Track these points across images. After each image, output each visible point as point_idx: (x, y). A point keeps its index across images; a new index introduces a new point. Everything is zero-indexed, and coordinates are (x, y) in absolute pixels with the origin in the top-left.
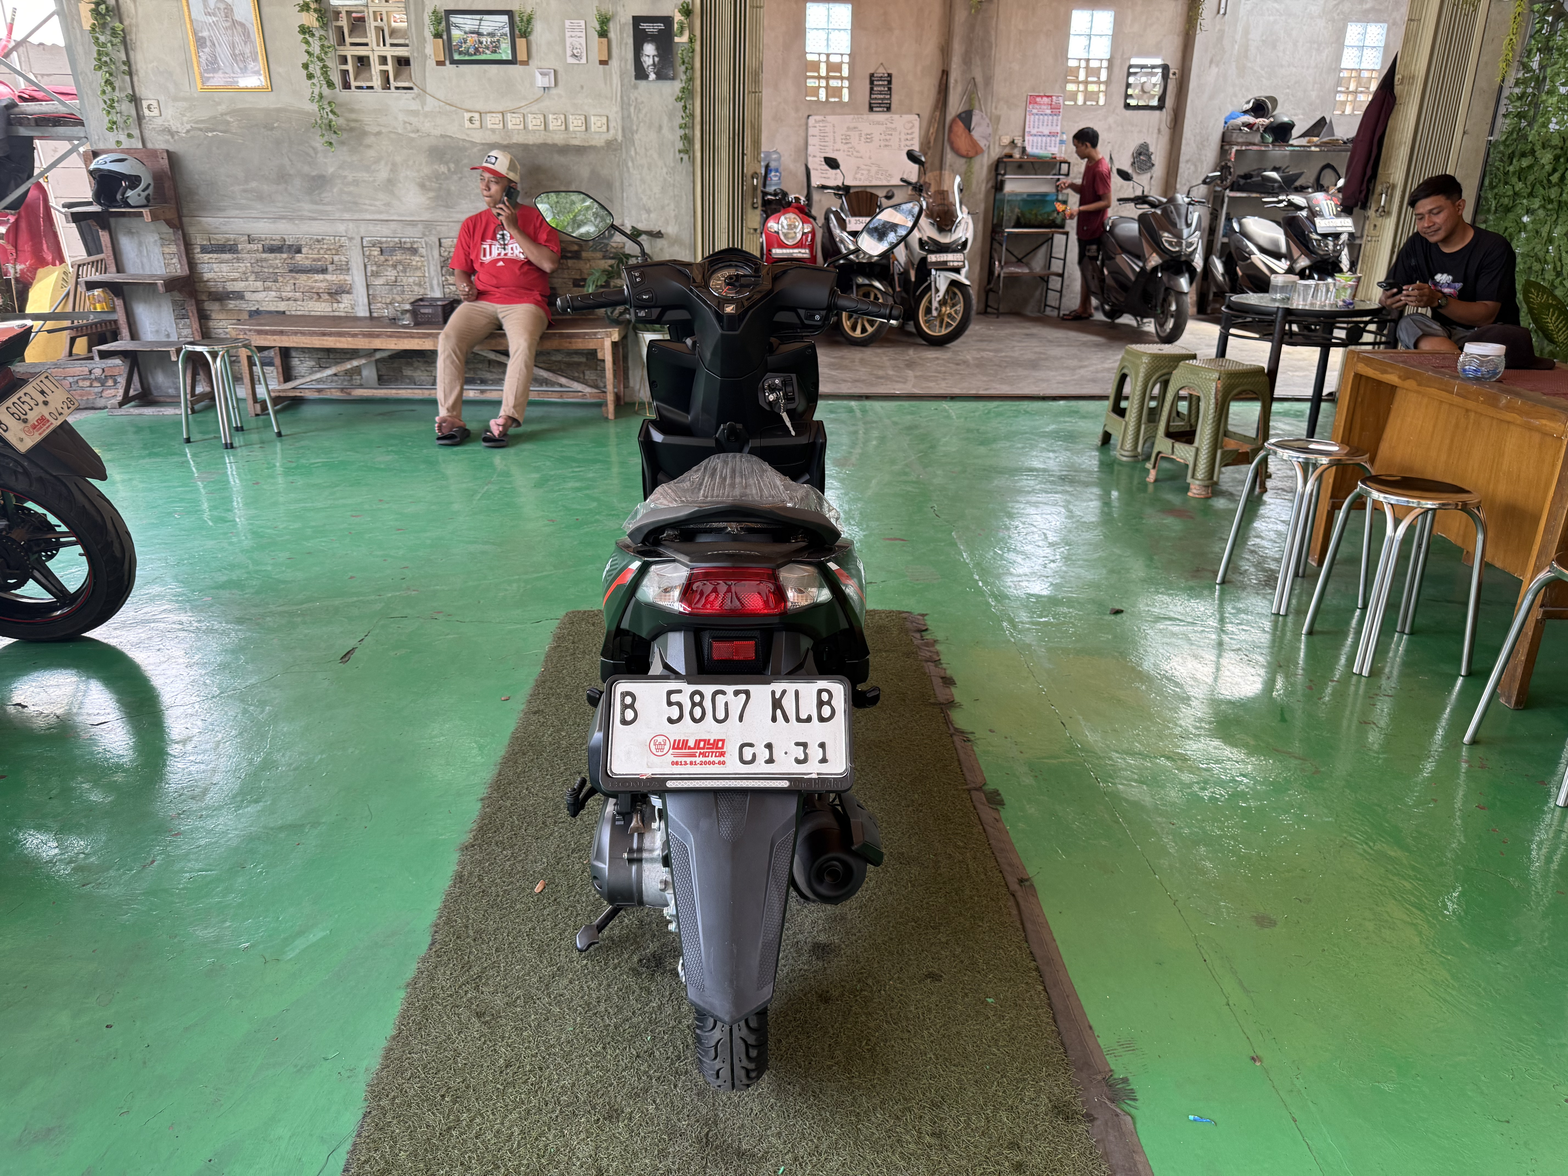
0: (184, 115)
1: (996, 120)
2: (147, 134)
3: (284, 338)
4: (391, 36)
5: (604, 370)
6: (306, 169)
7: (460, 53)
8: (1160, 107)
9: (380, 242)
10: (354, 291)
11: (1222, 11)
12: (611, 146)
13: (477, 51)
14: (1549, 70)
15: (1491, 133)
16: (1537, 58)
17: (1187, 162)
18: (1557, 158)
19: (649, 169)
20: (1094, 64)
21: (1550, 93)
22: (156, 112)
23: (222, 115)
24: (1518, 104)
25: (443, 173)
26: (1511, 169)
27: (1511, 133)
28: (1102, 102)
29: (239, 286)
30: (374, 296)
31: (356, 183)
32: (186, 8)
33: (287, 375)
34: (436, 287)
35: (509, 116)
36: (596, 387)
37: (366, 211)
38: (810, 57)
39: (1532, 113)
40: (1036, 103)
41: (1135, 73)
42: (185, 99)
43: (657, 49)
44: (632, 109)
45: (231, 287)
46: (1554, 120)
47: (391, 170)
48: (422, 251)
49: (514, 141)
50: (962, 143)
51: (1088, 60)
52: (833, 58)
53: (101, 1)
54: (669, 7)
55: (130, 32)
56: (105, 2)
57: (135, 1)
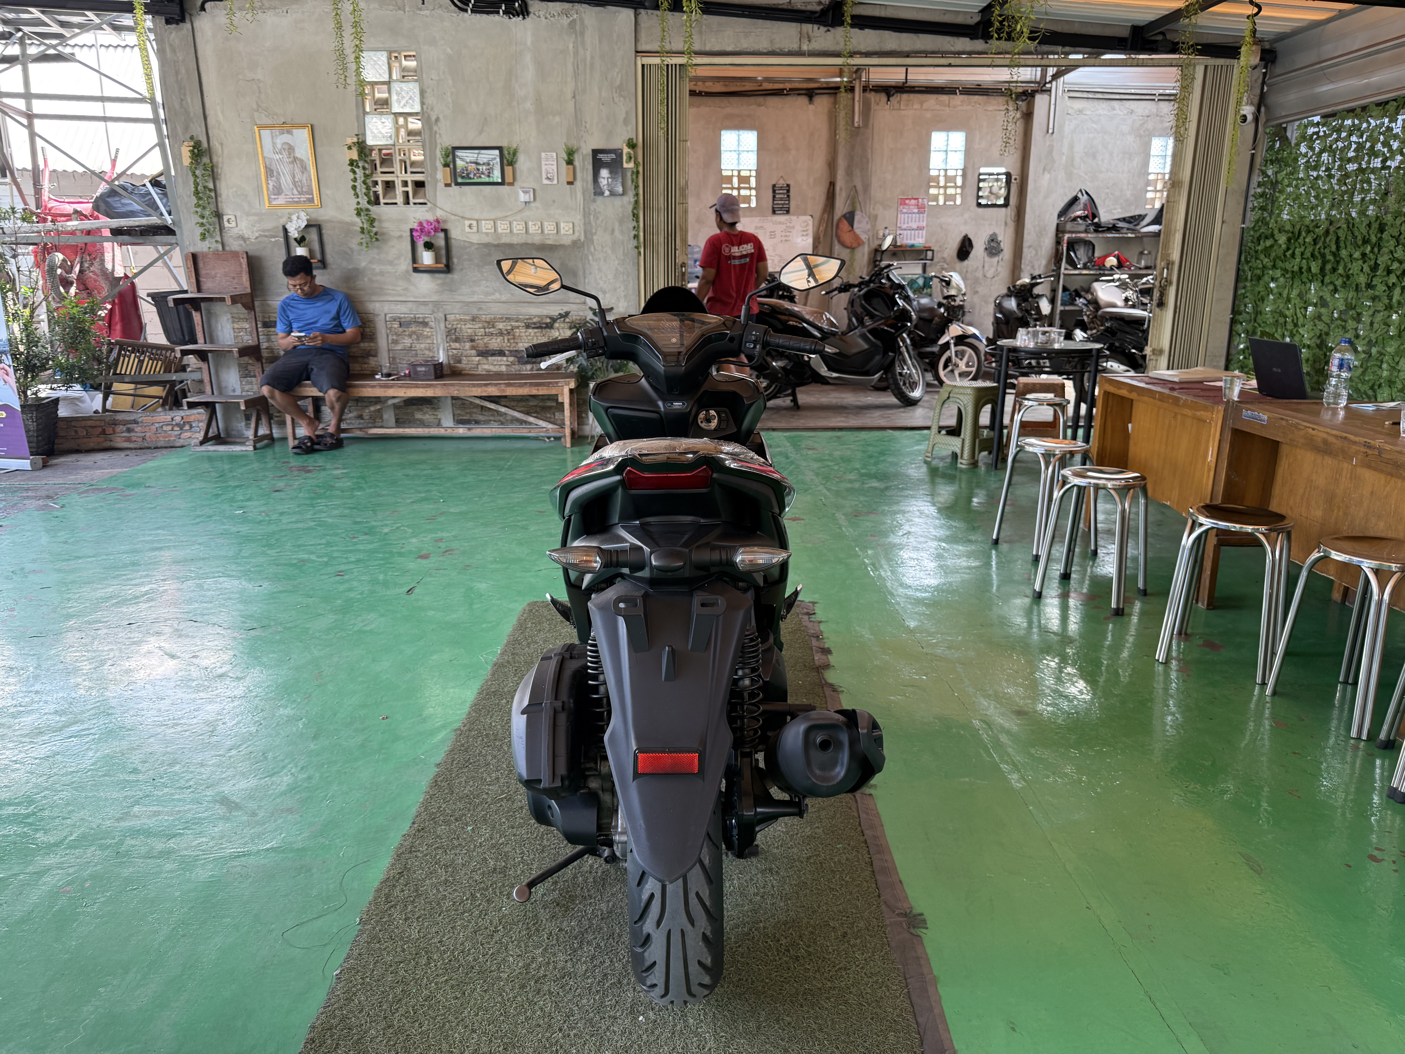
0: (254, 226)
1: (874, 218)
2: (225, 239)
4: (411, 166)
5: (563, 410)
6: (345, 264)
7: (463, 177)
8: (1006, 205)
9: (400, 318)
10: (379, 355)
11: (1050, 131)
12: (576, 244)
13: (476, 176)
14: (1279, 176)
15: (1243, 223)
16: (1271, 166)
17: (1029, 247)
18: (1289, 240)
19: (605, 261)
20: (951, 173)
21: (1281, 192)
22: (233, 224)
24: (1261, 200)
26: (1260, 248)
27: (1257, 222)
28: (958, 202)
30: (394, 358)
31: (382, 273)
32: (259, 150)
34: (442, 351)
35: (499, 223)
36: (557, 424)
37: (389, 294)
38: (724, 173)
39: (1269, 207)
40: (905, 204)
41: (984, 180)
42: (256, 214)
43: (611, 173)
46: (1285, 212)
48: (432, 324)
49: (503, 241)
50: (847, 238)
51: (946, 170)
52: (743, 174)
53: (197, 145)
54: (619, 142)
55: (217, 167)
56: (200, 146)
57: (222, 144)
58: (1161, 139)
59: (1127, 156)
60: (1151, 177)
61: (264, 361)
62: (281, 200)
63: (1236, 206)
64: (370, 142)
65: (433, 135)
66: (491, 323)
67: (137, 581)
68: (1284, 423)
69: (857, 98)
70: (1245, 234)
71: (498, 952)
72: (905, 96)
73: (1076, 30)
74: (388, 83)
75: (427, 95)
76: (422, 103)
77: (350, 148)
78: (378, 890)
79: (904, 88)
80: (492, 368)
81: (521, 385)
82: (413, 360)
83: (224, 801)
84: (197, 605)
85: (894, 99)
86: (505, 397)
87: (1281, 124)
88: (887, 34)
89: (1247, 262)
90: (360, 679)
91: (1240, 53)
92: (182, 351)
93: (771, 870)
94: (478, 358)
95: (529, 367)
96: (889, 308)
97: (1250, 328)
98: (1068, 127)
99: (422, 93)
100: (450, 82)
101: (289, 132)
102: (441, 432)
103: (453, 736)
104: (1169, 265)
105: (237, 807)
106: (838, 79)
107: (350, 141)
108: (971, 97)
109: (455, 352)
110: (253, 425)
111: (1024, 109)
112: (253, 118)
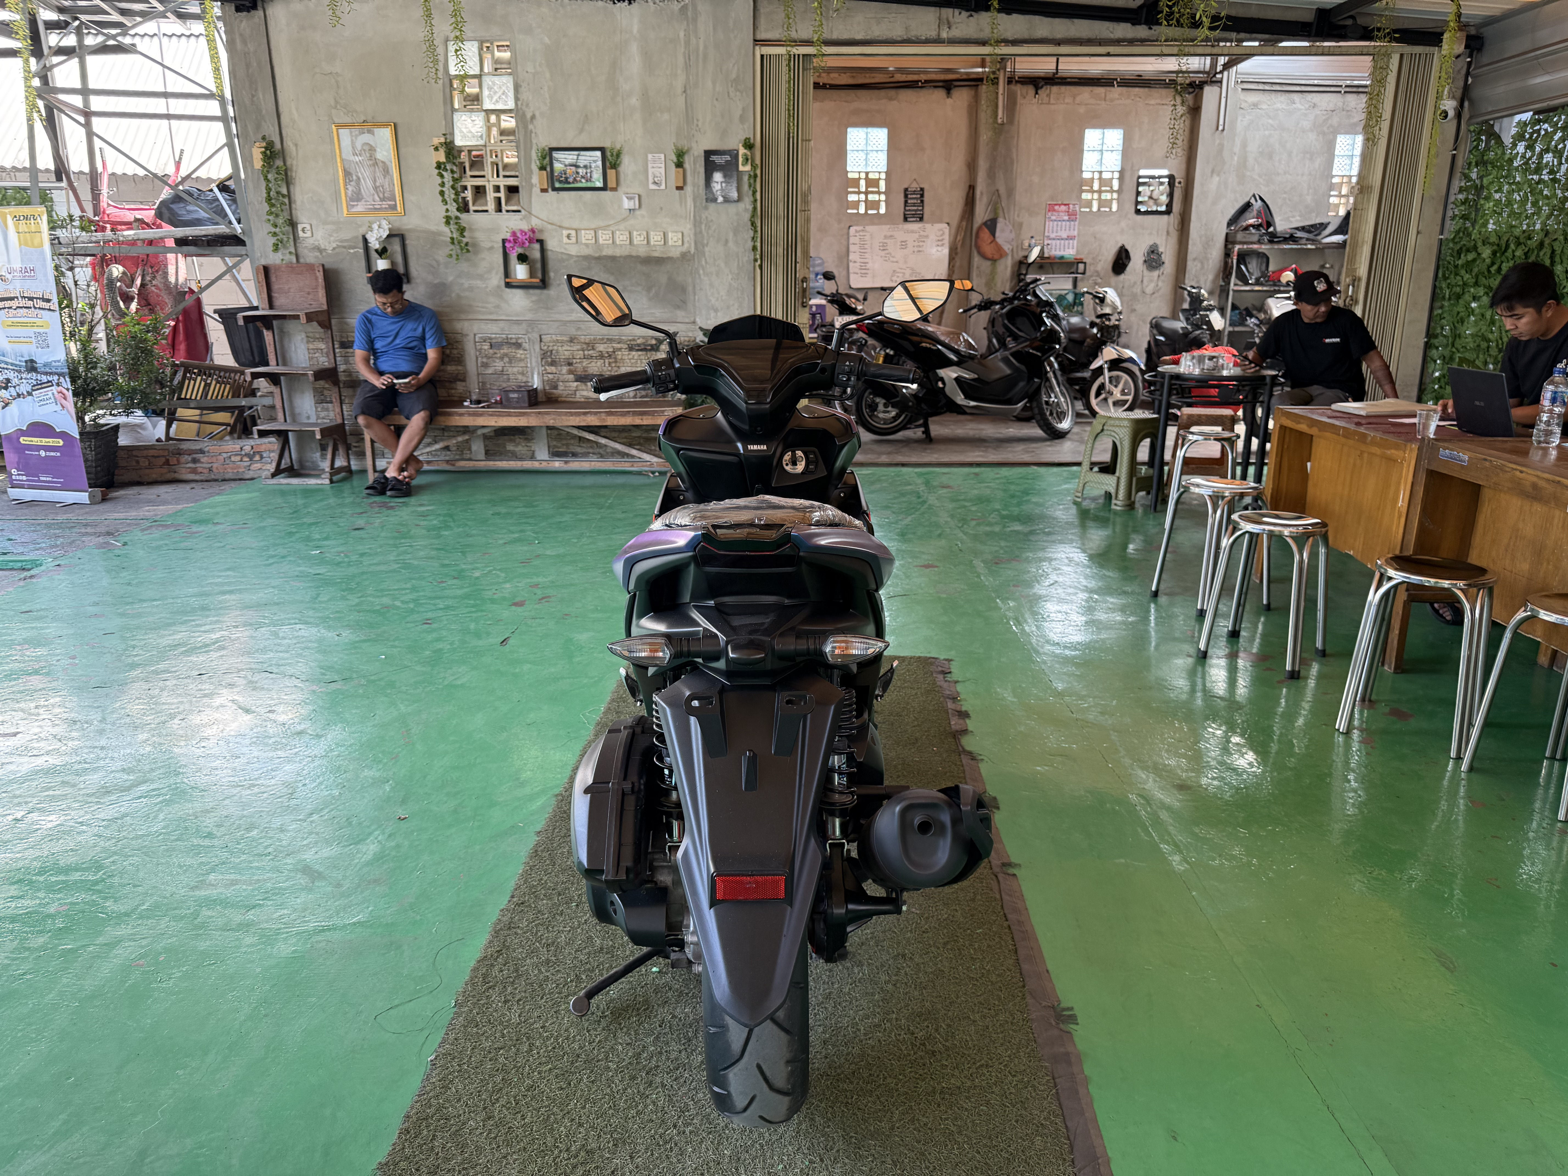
0: (331, 236)
1: (1018, 227)
2: (300, 250)
4: (503, 170)
6: (430, 278)
7: (561, 182)
8: (1168, 212)
9: (490, 339)
10: (467, 379)
11: (1221, 128)
12: (685, 257)
13: (575, 180)
14: (1485, 180)
15: (1441, 233)
16: (1475, 169)
17: (1194, 260)
18: (1494, 253)
19: (717, 275)
20: (1106, 176)
21: (1488, 198)
22: (309, 234)
24: (1462, 208)
26: (1460, 262)
27: (1458, 232)
28: (1115, 207)
30: (484, 383)
31: (471, 289)
32: (337, 151)
34: (536, 375)
35: (600, 233)
37: (479, 312)
38: (850, 175)
39: (1473, 216)
40: (1054, 210)
41: (1144, 184)
42: (333, 223)
43: (725, 176)
44: (703, 227)
46: (1491, 221)
48: (526, 345)
49: (604, 253)
50: (988, 248)
51: (1101, 172)
52: (871, 176)
53: (270, 146)
54: (734, 142)
55: (291, 170)
56: (273, 147)
57: (296, 145)
58: (1348, 136)
59: (1308, 156)
60: (1335, 180)
61: (341, 385)
62: (360, 207)
63: (1433, 215)
64: (459, 142)
65: (528, 134)
66: (591, 345)
67: (207, 627)
68: (1487, 464)
69: (1001, 91)
70: (1443, 248)
71: (606, 1039)
72: (1055, 89)
73: (1254, 13)
74: (479, 77)
75: (522, 90)
76: (517, 99)
77: (436, 149)
78: (475, 970)
79: (1054, 80)
81: (624, 414)
82: (504, 385)
83: (306, 870)
84: (271, 655)
85: (1043, 92)
86: (606, 427)
87: (1487, 122)
88: (1037, 19)
89: (1445, 278)
90: (451, 738)
91: (1441, 41)
92: (252, 374)
93: (904, 956)
94: (576, 384)
96: (1035, 329)
97: (1447, 353)
98: (1241, 124)
99: (517, 88)
100: (548, 75)
101: (369, 132)
102: (535, 465)
103: (553, 801)
104: (1355, 281)
105: (320, 876)
106: (980, 70)
107: (436, 141)
108: (1130, 89)
109: (550, 376)
110: (329, 456)
111: (1191, 103)
112: (330, 116)
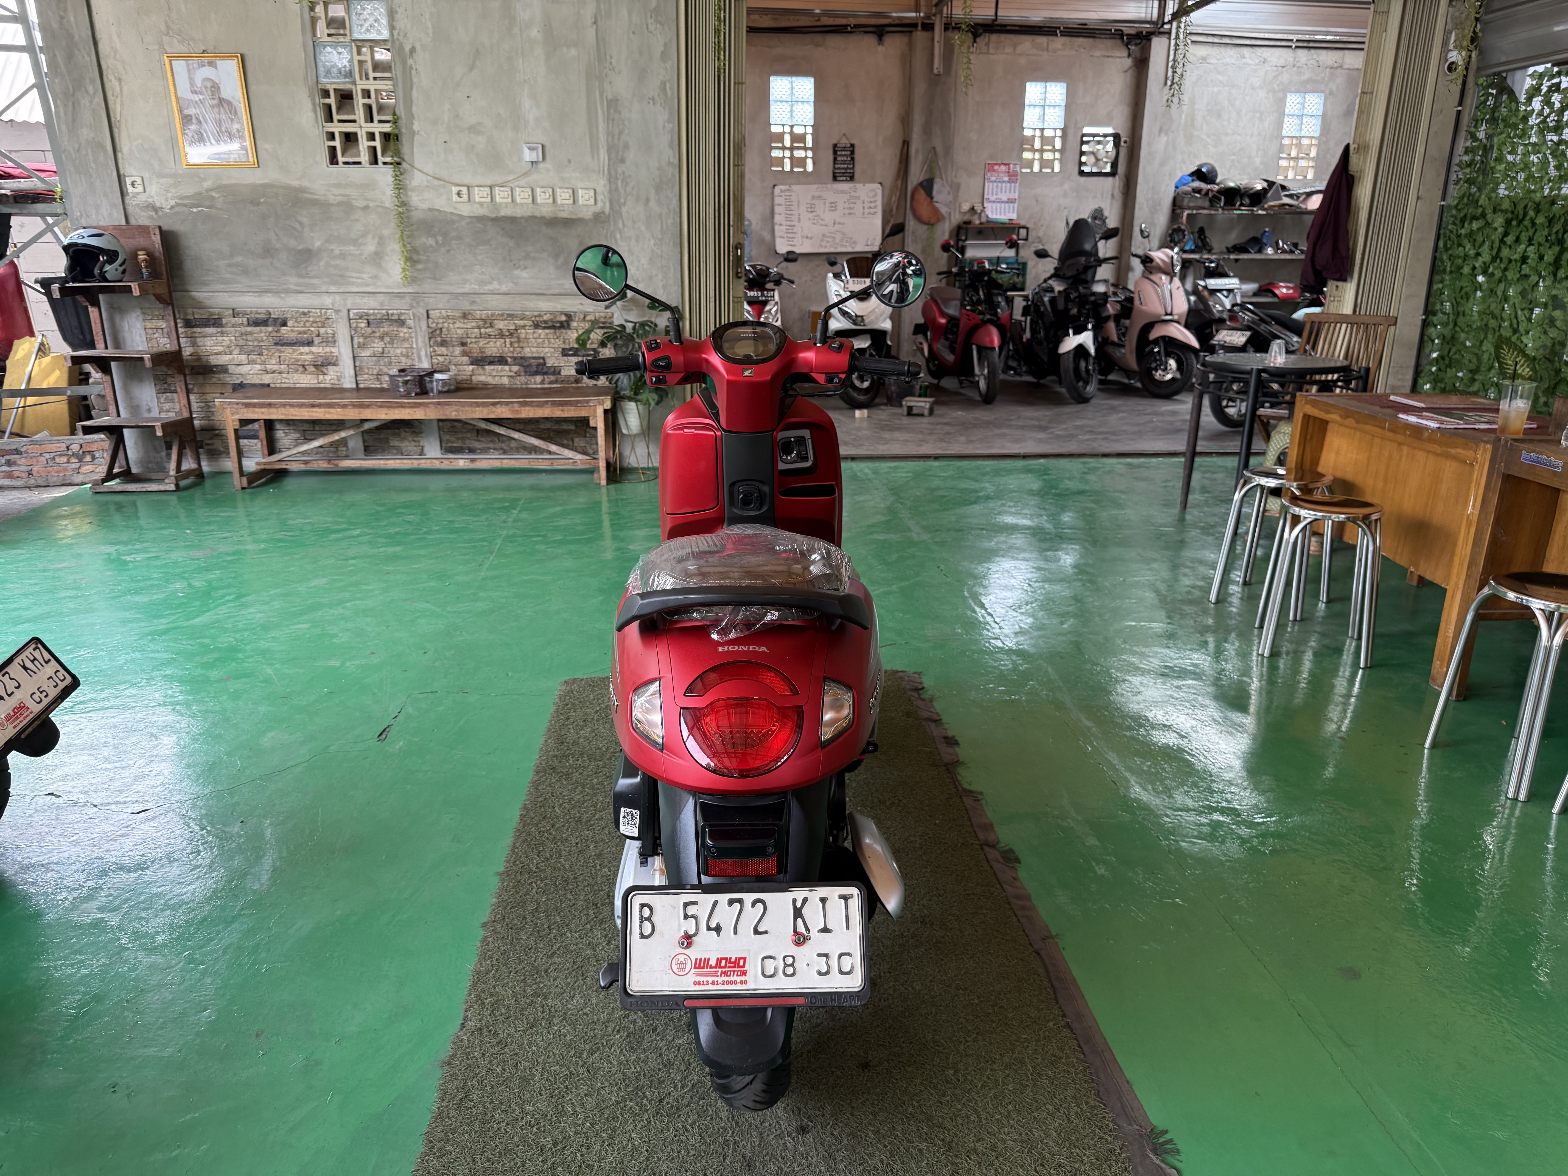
0: (168, 191)
1: (956, 188)
2: (130, 210)
3: (273, 410)
4: (379, 113)
5: (595, 437)
6: (292, 243)
8: (1113, 174)
9: (367, 315)
10: (341, 363)
11: (1169, 83)
12: (598, 218)
14: (1496, 140)
15: (1443, 199)
16: (1484, 127)
18: (1508, 222)
19: (637, 241)
20: (1048, 133)
21: (1498, 160)
22: (140, 189)
23: (208, 190)
24: (1468, 170)
25: (431, 246)
26: (1463, 231)
27: (1462, 198)
28: (1057, 168)
29: (223, 360)
30: (361, 368)
31: (343, 256)
32: (172, 87)
33: (272, 448)
34: (423, 358)
35: (497, 190)
36: (584, 453)
37: (353, 284)
39: (1480, 179)
40: (994, 171)
41: (1088, 142)
42: (169, 176)
44: (619, 183)
45: (214, 360)
46: (1503, 186)
47: (379, 243)
48: (410, 322)
49: (502, 214)
50: (924, 210)
51: (1042, 130)
52: (796, 130)
55: (115, 111)
57: (120, 80)
58: (1302, 95)
59: (1258, 115)
60: (1286, 141)
61: (187, 372)
63: (1435, 176)
64: (322, 79)
65: (407, 71)
66: (488, 322)
69: (937, 38)
70: (1445, 214)
72: (994, 37)
75: (398, 16)
76: (392, 28)
79: (993, 27)
80: (490, 380)
81: (540, 405)
85: (982, 41)
86: (520, 419)
87: (1497, 74)
92: (76, 358)
94: (471, 367)
95: (539, 378)
97: (1447, 332)
98: (1190, 78)
99: (391, 14)
101: (211, 64)
102: (425, 464)
106: (913, 15)
108: (1074, 39)
109: (441, 359)
110: (174, 457)
111: (1138, 55)
112: (161, 44)
